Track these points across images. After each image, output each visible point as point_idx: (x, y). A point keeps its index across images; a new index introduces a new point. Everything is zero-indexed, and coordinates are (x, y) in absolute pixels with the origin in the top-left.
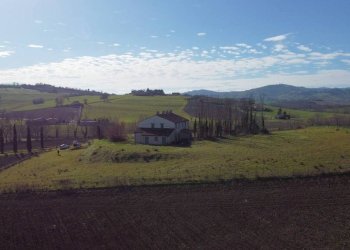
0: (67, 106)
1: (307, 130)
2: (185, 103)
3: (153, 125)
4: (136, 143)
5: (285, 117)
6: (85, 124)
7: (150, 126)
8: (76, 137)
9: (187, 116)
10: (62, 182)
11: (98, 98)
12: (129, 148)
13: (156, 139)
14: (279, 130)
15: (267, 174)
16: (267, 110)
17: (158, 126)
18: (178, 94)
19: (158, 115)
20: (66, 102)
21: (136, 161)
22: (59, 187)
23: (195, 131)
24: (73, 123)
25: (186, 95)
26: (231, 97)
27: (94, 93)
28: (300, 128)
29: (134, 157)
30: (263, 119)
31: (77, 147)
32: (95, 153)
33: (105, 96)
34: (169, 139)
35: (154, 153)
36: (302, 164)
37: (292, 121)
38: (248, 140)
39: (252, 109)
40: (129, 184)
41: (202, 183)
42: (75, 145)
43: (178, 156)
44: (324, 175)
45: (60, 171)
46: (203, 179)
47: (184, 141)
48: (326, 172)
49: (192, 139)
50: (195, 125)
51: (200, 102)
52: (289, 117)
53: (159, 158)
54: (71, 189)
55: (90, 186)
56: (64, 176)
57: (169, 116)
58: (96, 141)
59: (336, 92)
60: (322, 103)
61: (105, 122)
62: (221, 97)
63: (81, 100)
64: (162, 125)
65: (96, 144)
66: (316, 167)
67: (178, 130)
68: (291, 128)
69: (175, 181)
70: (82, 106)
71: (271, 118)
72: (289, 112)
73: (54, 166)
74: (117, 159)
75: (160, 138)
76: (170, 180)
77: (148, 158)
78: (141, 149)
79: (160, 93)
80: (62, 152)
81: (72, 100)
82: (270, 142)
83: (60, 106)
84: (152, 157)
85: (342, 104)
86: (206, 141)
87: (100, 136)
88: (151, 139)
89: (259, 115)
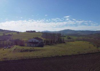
0: (6, 35)
1: (76, 42)
2: (42, 34)
3: (32, 41)
4: (27, 46)
5: (69, 38)
6: (12, 41)
7: (31, 41)
8: (9, 45)
9: (42, 38)
10: (5, 58)
11: (16, 33)
12: (25, 48)
13: (33, 45)
14: (68, 42)
15: (65, 55)
16: (65, 36)
17: (34, 41)
18: (40, 32)
19: (34, 38)
20: (6, 34)
21: (27, 52)
22: (4, 60)
23: (44, 42)
24: (8, 40)
25: (42, 32)
26: (55, 33)
27: (15, 32)
28: (73, 41)
29: (26, 51)
30: (63, 39)
31: (9, 48)
32: (15, 50)
33: (18, 33)
34: (37, 45)
35: (33, 49)
36: (74, 51)
37: (71, 39)
38: (59, 45)
39: (61, 36)
40: (25, 58)
41: (47, 58)
42: (9, 47)
43: (40, 50)
44: (80, 55)
45: (4, 55)
46: (47, 56)
47: (41, 45)
48: (81, 54)
49: (44, 45)
50: (45, 41)
51: (46, 34)
52: (71, 38)
53: (34, 50)
54: (7, 61)
55: (13, 59)
56: (5, 57)
57: (37, 38)
58: (15, 46)
59: (83, 31)
60: (79, 35)
61: (18, 40)
62: (52, 33)
63: (11, 33)
64: (35, 41)
65: (15, 47)
66: (78, 52)
67: (40, 42)
68: (71, 41)
69: (39, 57)
70: (11, 35)
71: (65, 39)
72: (71, 37)
73: (2, 53)
74: (22, 51)
75: (34, 45)
76: (37, 57)
77: (31, 51)
78: (29, 48)
79: (34, 31)
80: (4, 49)
81: (8, 34)
82: (65, 45)
83: (4, 35)
84: (32, 50)
85: (84, 35)
86: (48, 46)
87: (17, 44)
88: (32, 45)
89: (62, 38)
